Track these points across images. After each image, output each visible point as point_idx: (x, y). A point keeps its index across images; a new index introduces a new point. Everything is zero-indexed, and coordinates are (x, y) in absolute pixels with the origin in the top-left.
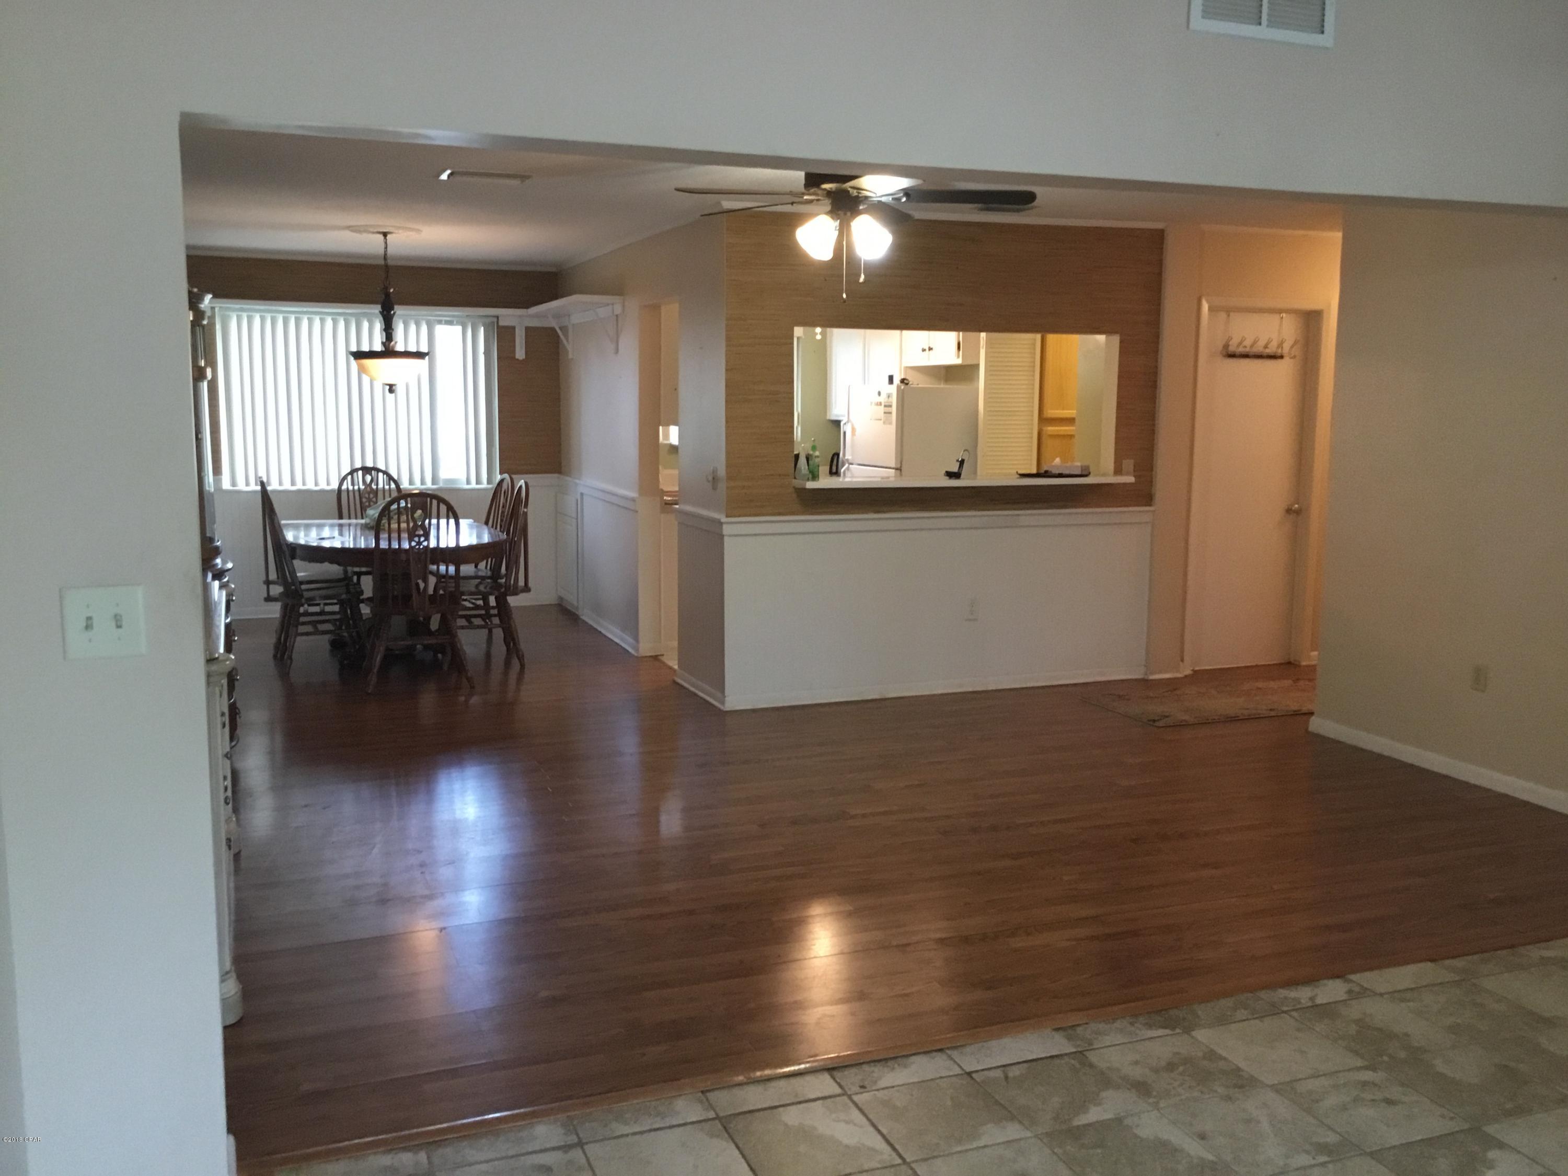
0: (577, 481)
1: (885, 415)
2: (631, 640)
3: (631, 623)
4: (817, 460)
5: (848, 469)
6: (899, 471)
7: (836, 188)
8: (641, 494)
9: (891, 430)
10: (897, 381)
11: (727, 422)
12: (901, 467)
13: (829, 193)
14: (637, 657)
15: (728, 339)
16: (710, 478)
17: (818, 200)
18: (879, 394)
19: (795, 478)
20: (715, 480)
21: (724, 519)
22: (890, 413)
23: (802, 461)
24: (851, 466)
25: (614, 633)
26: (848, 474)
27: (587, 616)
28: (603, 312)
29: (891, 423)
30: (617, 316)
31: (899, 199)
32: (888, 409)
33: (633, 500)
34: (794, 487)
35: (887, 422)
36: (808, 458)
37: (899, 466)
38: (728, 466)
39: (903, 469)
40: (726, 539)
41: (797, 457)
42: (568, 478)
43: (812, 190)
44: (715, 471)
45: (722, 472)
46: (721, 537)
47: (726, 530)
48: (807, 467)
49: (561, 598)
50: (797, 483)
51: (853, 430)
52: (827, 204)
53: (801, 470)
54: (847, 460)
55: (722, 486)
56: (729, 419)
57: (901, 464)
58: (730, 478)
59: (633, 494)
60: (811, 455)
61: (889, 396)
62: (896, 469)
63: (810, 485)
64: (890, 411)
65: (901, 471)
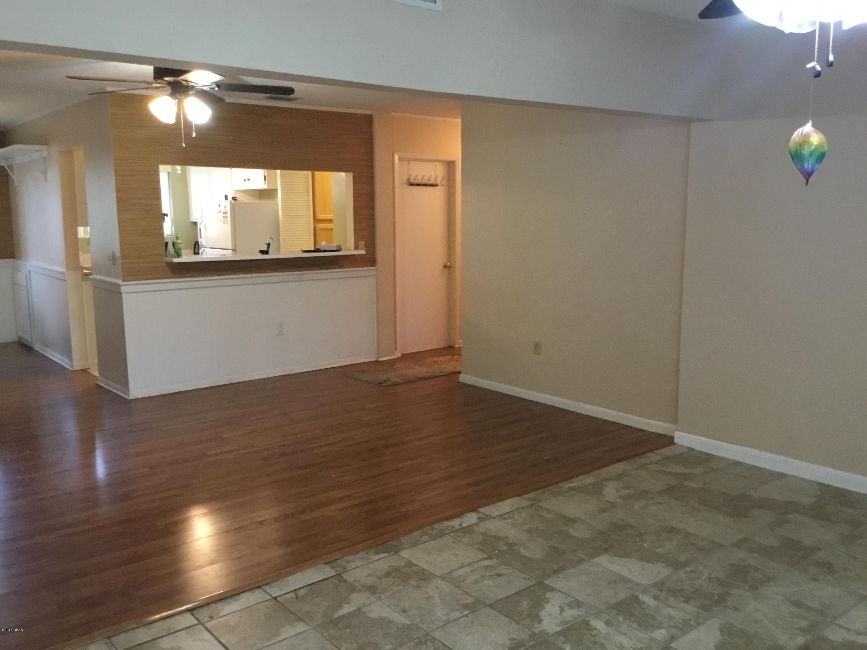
0: (26, 263)
1: (224, 218)
2: (67, 361)
3: (67, 351)
4: (180, 245)
5: (204, 250)
6: (234, 251)
7: (173, 80)
8: (67, 270)
9: (228, 227)
10: (230, 198)
11: (119, 223)
12: (235, 249)
13: (169, 83)
14: (73, 371)
15: (116, 172)
16: (111, 258)
17: (163, 87)
18: (219, 206)
19: (166, 257)
20: (114, 259)
21: (120, 282)
22: (227, 217)
23: (170, 246)
24: (205, 249)
25: (56, 357)
26: (204, 253)
27: (38, 347)
28: (35, 156)
29: (227, 223)
30: (44, 158)
31: (213, 89)
32: (225, 215)
33: (62, 273)
34: (166, 262)
35: (225, 222)
36: (174, 245)
37: (234, 248)
38: (122, 250)
39: (237, 250)
40: (124, 295)
41: (166, 244)
42: (19, 261)
43: (159, 81)
44: (114, 253)
45: (118, 254)
46: (121, 293)
47: (123, 289)
48: (173, 250)
49: (20, 338)
50: (168, 259)
51: (205, 228)
52: (169, 89)
53: (169, 251)
54: (203, 245)
55: (119, 263)
56: (120, 222)
57: (235, 246)
58: (123, 257)
59: (62, 270)
60: (175, 242)
61: (225, 207)
62: (232, 250)
63: (176, 260)
64: (226, 216)
65: (235, 250)
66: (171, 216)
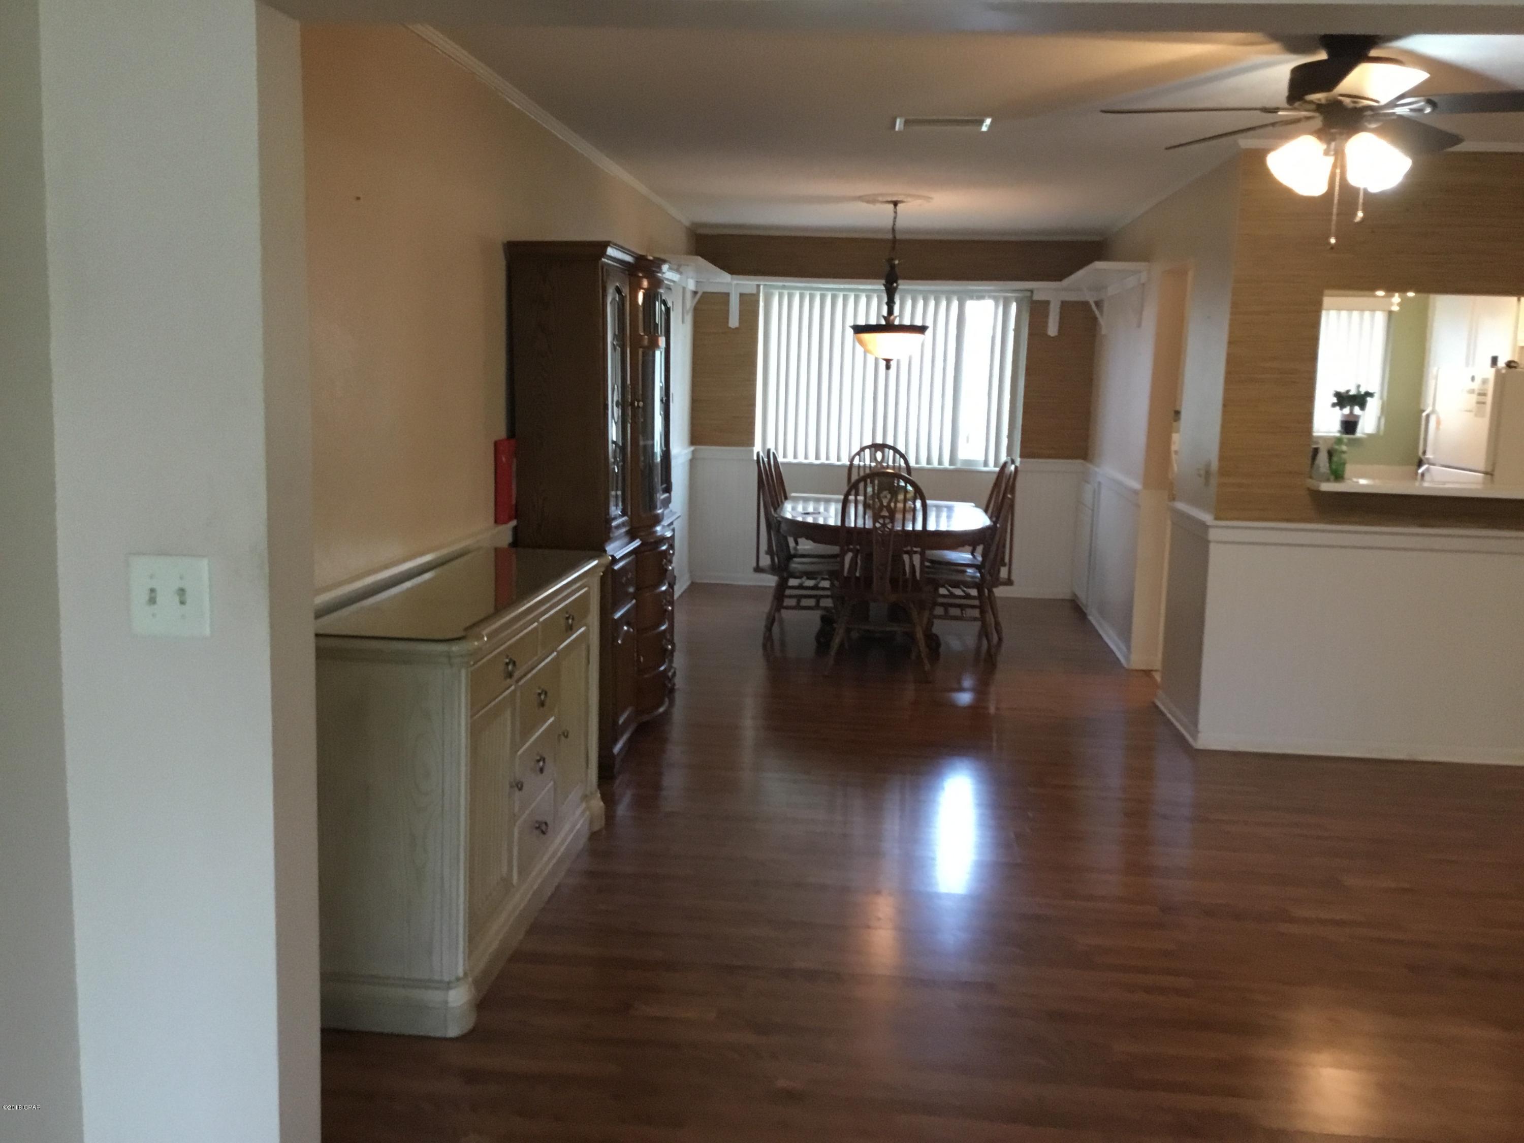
0: (1097, 469)
1: (1479, 405)
2: (1124, 648)
3: (1126, 633)
4: (1344, 456)
5: (1427, 469)
6: (1489, 476)
7: (1327, 100)
8: (1146, 485)
9: (1483, 424)
10: (1501, 364)
11: (1225, 406)
12: (1493, 470)
13: (1319, 108)
14: (1127, 670)
15: (1234, 305)
16: (1203, 472)
17: (1308, 118)
18: (1473, 379)
19: (1311, 477)
20: (1208, 474)
21: (1207, 518)
22: (1484, 403)
23: (1323, 457)
24: (1432, 467)
25: (1111, 638)
26: (1427, 477)
27: (1093, 618)
28: (1131, 282)
29: (1483, 416)
30: (1143, 284)
31: (1420, 110)
32: (1482, 399)
33: (1136, 492)
34: (1309, 489)
35: (1479, 413)
36: (1330, 454)
37: (1489, 470)
38: (1222, 458)
39: (1496, 473)
40: (1213, 547)
41: (1316, 451)
42: (1089, 465)
43: (1297, 104)
44: (1208, 465)
45: (1215, 466)
46: (1208, 542)
47: (1213, 534)
48: (1328, 465)
49: (1075, 595)
50: (1311, 483)
51: (1438, 422)
52: (1318, 122)
53: (1319, 467)
54: (1428, 459)
55: (1214, 481)
56: (1227, 404)
57: (1494, 465)
58: (1223, 472)
59: (1136, 485)
60: (1336, 450)
61: (1485, 381)
62: (1486, 473)
63: (1327, 487)
64: (1484, 401)
65: (1492, 475)
66: (1381, 398)
